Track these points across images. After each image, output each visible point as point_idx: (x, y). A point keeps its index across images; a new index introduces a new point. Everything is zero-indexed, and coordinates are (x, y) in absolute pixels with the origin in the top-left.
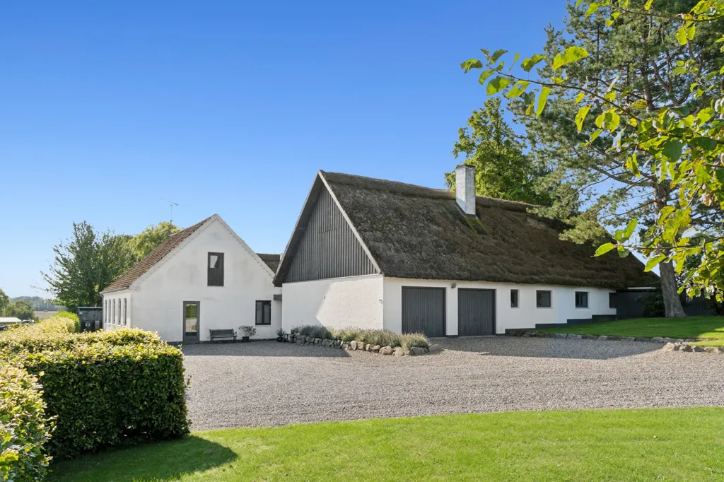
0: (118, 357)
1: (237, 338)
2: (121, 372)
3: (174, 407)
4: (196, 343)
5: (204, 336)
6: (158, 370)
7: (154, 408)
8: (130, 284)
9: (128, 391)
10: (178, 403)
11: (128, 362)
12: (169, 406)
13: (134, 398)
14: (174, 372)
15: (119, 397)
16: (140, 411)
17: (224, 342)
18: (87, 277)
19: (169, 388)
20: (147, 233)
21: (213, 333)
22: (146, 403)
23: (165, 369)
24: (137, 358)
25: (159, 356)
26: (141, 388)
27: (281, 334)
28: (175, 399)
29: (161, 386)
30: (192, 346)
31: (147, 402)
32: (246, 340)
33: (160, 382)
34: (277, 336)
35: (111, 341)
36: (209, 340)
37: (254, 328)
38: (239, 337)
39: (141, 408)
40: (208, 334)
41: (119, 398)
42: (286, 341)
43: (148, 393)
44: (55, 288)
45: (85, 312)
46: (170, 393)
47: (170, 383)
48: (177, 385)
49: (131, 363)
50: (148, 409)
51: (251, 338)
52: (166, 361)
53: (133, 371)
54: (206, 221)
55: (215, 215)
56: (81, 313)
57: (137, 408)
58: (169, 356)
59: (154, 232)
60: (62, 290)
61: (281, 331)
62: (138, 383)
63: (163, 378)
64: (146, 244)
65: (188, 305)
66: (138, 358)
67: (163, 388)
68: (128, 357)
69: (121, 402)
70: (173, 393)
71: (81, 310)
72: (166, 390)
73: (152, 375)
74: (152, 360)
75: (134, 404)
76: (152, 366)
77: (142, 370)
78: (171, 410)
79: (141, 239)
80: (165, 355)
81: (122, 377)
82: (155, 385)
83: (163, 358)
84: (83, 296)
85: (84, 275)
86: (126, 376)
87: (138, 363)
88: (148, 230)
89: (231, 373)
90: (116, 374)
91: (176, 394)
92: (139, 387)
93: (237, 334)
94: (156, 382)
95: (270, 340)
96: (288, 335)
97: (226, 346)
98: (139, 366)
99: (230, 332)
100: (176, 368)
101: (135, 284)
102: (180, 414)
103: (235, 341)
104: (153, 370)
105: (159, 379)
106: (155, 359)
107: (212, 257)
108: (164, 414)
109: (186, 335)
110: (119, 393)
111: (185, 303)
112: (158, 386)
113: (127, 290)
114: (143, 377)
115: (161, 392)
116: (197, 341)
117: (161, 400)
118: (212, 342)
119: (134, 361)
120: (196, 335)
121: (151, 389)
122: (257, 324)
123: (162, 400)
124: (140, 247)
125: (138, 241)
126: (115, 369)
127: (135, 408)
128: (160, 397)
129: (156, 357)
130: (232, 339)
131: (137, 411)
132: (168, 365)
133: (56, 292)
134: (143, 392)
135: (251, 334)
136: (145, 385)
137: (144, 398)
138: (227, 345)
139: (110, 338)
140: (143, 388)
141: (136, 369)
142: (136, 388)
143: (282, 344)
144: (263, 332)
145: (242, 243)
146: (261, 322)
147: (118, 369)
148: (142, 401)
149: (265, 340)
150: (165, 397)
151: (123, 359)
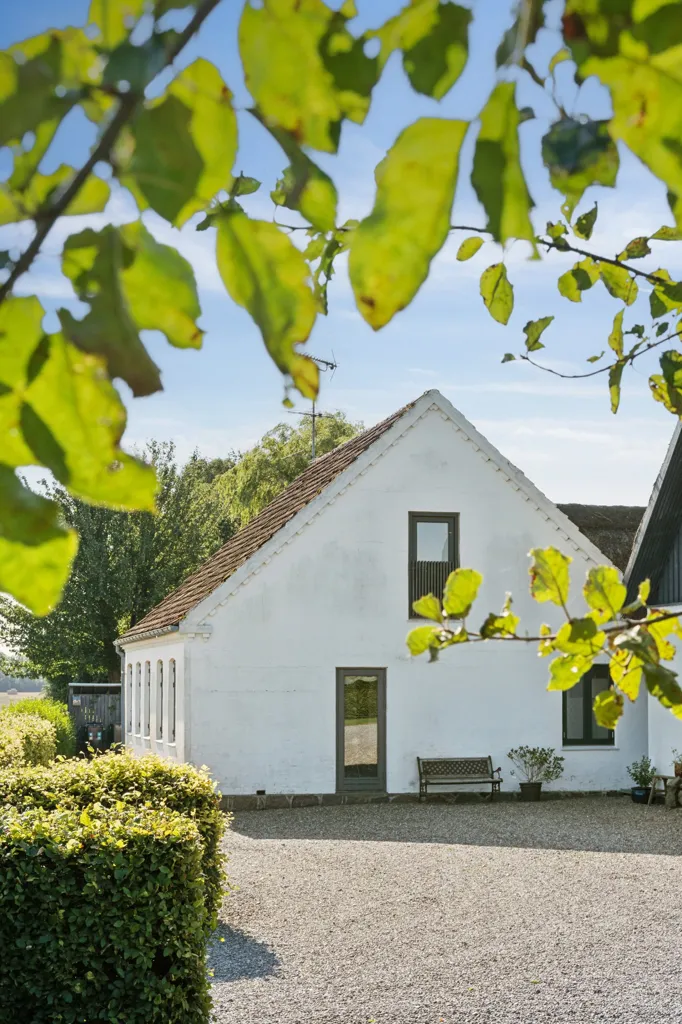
0: (19, 840)
1: (504, 788)
2: (26, 885)
3: (170, 992)
4: (377, 801)
5: (400, 779)
6: (126, 882)
7: (116, 993)
8: (183, 616)
9: (43, 940)
10: (182, 982)
11: (44, 855)
12: (157, 991)
13: (60, 960)
14: (171, 890)
15: (21, 954)
16: (77, 997)
17: (463, 799)
18: (96, 593)
19: (155, 935)
20: (267, 452)
21: (429, 769)
22: (90, 976)
23: (145, 881)
24: (69, 847)
25: (131, 844)
26: (77, 931)
27: (643, 775)
28: (173, 969)
29: (134, 928)
30: (363, 808)
31: (95, 972)
32: (531, 793)
33: (131, 918)
34: (630, 784)
35: (75, 793)
36: (415, 790)
37: (558, 753)
38: (511, 783)
39: (78, 989)
40: (412, 772)
41: (21, 958)
42: (658, 800)
43: (98, 947)
44: (11, 626)
45: (89, 697)
46: (160, 950)
47: (159, 922)
48: (180, 927)
49: (52, 860)
50: (99, 995)
51: (545, 787)
52: (148, 857)
53: (56, 883)
54: (400, 415)
55: (428, 394)
56: (76, 701)
57: (68, 988)
58: (158, 843)
59: (286, 450)
60: (32, 632)
61: (645, 764)
62: (71, 919)
63: (138, 905)
64: (265, 487)
65: (350, 680)
66: (72, 845)
67: (137, 935)
68: (43, 842)
69: (24, 969)
70: (167, 953)
71: (78, 691)
72: (146, 941)
73: (107, 894)
74: (110, 851)
75: (59, 976)
76: (110, 871)
77: (81, 882)
78: (160, 1001)
79: (250, 472)
80: (148, 839)
81: (27, 899)
82: (117, 924)
83: (140, 848)
84: (87, 650)
85: (87, 585)
86: (38, 895)
87: (72, 858)
88: (272, 443)
89: (434, 900)
90: (12, 890)
91: (174, 954)
92: (73, 929)
93: (503, 775)
94: (120, 918)
95: (612, 794)
96: (665, 780)
97: (466, 813)
98: (74, 868)
99: (481, 767)
100: (176, 877)
101: (195, 616)
102: (190, 1014)
103: (495, 797)
104: (111, 882)
105: (125, 907)
106: (117, 850)
107: (420, 526)
108: (140, 1010)
109: (348, 773)
110: (19, 943)
111: (341, 673)
112: (126, 929)
113: (175, 635)
114: (83, 901)
115: (134, 947)
116: (376, 795)
117: (134, 969)
118: (422, 799)
119: (61, 853)
120: (375, 772)
121: (107, 933)
122: (566, 742)
123: (137, 969)
124: (245, 497)
125: (242, 477)
126: (10, 875)
127: (58, 987)
128: (132, 961)
129: (121, 844)
130: (488, 788)
131: (69, 998)
132: (153, 868)
133: (18, 638)
134: (85, 945)
135: (548, 775)
136: (89, 923)
137: (86, 962)
138: (467, 808)
139: (75, 781)
140: (84, 933)
141: (67, 878)
142: (66, 930)
143: (647, 812)
144: (586, 768)
145: (516, 476)
146: (580, 736)
147: (17, 874)
148: (81, 969)
149: (595, 795)
150: (146, 961)
151: (32, 849)
